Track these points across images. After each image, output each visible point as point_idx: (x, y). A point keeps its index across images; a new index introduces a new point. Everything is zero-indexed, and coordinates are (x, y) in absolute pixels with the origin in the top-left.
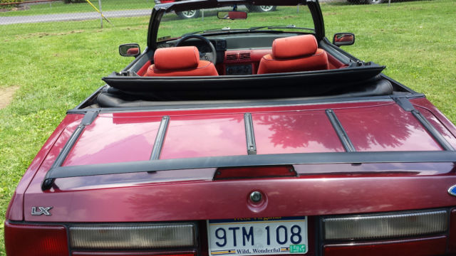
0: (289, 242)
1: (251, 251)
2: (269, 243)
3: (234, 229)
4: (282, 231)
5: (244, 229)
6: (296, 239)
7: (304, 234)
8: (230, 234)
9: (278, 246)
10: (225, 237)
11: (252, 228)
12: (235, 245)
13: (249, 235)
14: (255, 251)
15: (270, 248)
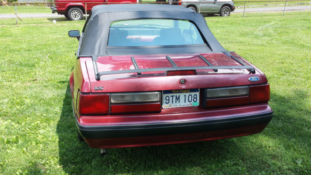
0: (193, 101)
1: (178, 105)
2: (185, 102)
3: (173, 96)
4: (190, 97)
5: (176, 96)
6: (195, 100)
7: (198, 98)
8: (171, 98)
9: (188, 103)
10: (169, 100)
11: (179, 96)
12: (173, 103)
13: (178, 99)
14: (180, 105)
15: (185, 104)
